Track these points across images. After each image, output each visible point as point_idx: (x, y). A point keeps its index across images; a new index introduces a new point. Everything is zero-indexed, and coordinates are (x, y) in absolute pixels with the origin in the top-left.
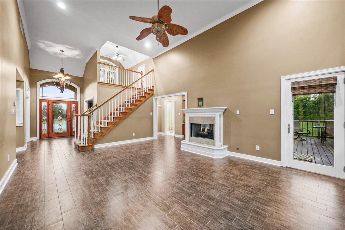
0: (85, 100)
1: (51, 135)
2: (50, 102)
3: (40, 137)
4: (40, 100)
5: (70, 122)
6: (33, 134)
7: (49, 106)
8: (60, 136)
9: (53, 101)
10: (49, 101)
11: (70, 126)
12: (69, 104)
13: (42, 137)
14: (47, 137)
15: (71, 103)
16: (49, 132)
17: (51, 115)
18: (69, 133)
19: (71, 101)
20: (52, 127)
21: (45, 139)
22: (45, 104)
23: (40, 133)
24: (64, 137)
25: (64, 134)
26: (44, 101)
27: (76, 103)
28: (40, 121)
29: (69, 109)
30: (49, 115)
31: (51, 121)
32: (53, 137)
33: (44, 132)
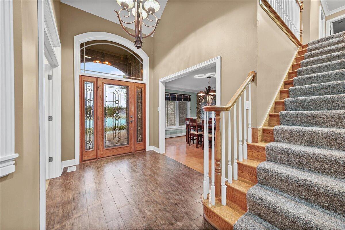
0: (160, 80)
1: (101, 152)
2: (100, 82)
3: (82, 160)
4: (81, 76)
5: (133, 124)
6: (66, 155)
7: (97, 91)
8: (116, 154)
9: (105, 81)
10: (97, 78)
11: (133, 132)
12: (132, 89)
13: (85, 159)
14: (94, 158)
15: (134, 85)
16: (97, 146)
17: (102, 110)
18: (131, 146)
19: (135, 83)
20: (102, 136)
21: (91, 161)
22: (90, 85)
23: (80, 151)
24: (123, 156)
25: (123, 149)
26: (89, 80)
27: (143, 86)
28: (82, 123)
29: (131, 97)
30: (97, 109)
31: (101, 124)
32: (106, 156)
33: (88, 147)
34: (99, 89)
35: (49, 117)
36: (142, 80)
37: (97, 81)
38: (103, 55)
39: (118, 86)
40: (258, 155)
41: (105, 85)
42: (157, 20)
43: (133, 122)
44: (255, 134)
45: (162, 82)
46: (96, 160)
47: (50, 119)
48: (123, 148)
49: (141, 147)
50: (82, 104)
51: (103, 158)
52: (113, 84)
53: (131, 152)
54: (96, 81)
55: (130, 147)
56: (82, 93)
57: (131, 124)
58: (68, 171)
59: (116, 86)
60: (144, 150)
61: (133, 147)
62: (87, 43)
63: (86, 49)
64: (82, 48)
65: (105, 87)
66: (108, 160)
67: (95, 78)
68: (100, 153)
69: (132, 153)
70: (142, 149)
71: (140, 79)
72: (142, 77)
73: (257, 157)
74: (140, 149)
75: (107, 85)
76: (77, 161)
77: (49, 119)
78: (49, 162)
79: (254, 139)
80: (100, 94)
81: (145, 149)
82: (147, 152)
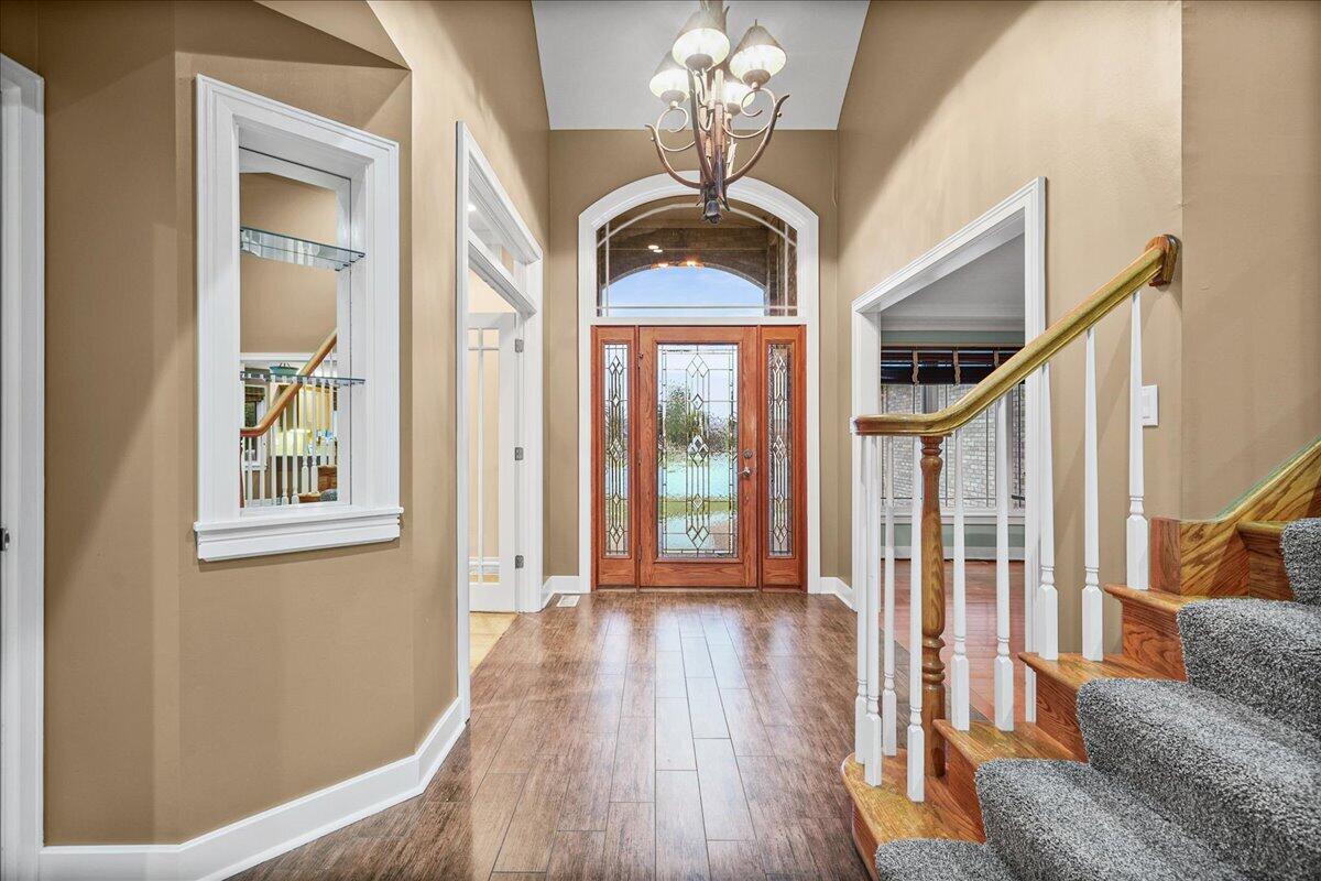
0: (858, 305)
1: (650, 569)
2: (646, 339)
3: (597, 584)
4: (596, 329)
5: (753, 481)
6: (556, 560)
7: (638, 370)
8: (695, 582)
9: (657, 335)
10: (637, 329)
11: (753, 513)
12: (751, 350)
13: (606, 582)
14: (629, 583)
15: (760, 337)
16: (636, 547)
17: (650, 431)
18: (747, 564)
19: (762, 326)
20: (651, 516)
21: (620, 591)
22: (620, 353)
23: (592, 554)
24: (717, 595)
25: (719, 570)
26: (616, 339)
27: (794, 335)
28: (597, 471)
29: (747, 383)
30: (637, 428)
31: (647, 475)
32: (661, 583)
33: (613, 547)
34: (641, 364)
35: (516, 449)
36: (793, 313)
37: (637, 340)
38: (682, 236)
39: (700, 347)
40: (1162, 653)
41: (660, 347)
42: (775, 105)
43: (754, 476)
44: (1170, 549)
45: (866, 313)
46: (634, 590)
47: (518, 454)
48: (718, 567)
49: (785, 572)
50: (596, 414)
51: (654, 590)
52: (683, 340)
53: (745, 588)
54: (635, 339)
55: (741, 566)
56: (597, 378)
57: (745, 482)
58: (558, 605)
59: (694, 347)
60: (800, 587)
61: (754, 569)
62: (615, 222)
63: (610, 242)
64: (601, 243)
65: (660, 354)
66: (664, 597)
67: (632, 329)
68: (646, 569)
69: (748, 591)
70: (788, 582)
71: (786, 307)
72: (793, 301)
73: (1157, 659)
74: (782, 581)
75: (665, 347)
76: (583, 582)
77: (516, 454)
78: (517, 567)
79: (1164, 572)
80: (645, 377)
81: (802, 584)
82: (809, 597)
